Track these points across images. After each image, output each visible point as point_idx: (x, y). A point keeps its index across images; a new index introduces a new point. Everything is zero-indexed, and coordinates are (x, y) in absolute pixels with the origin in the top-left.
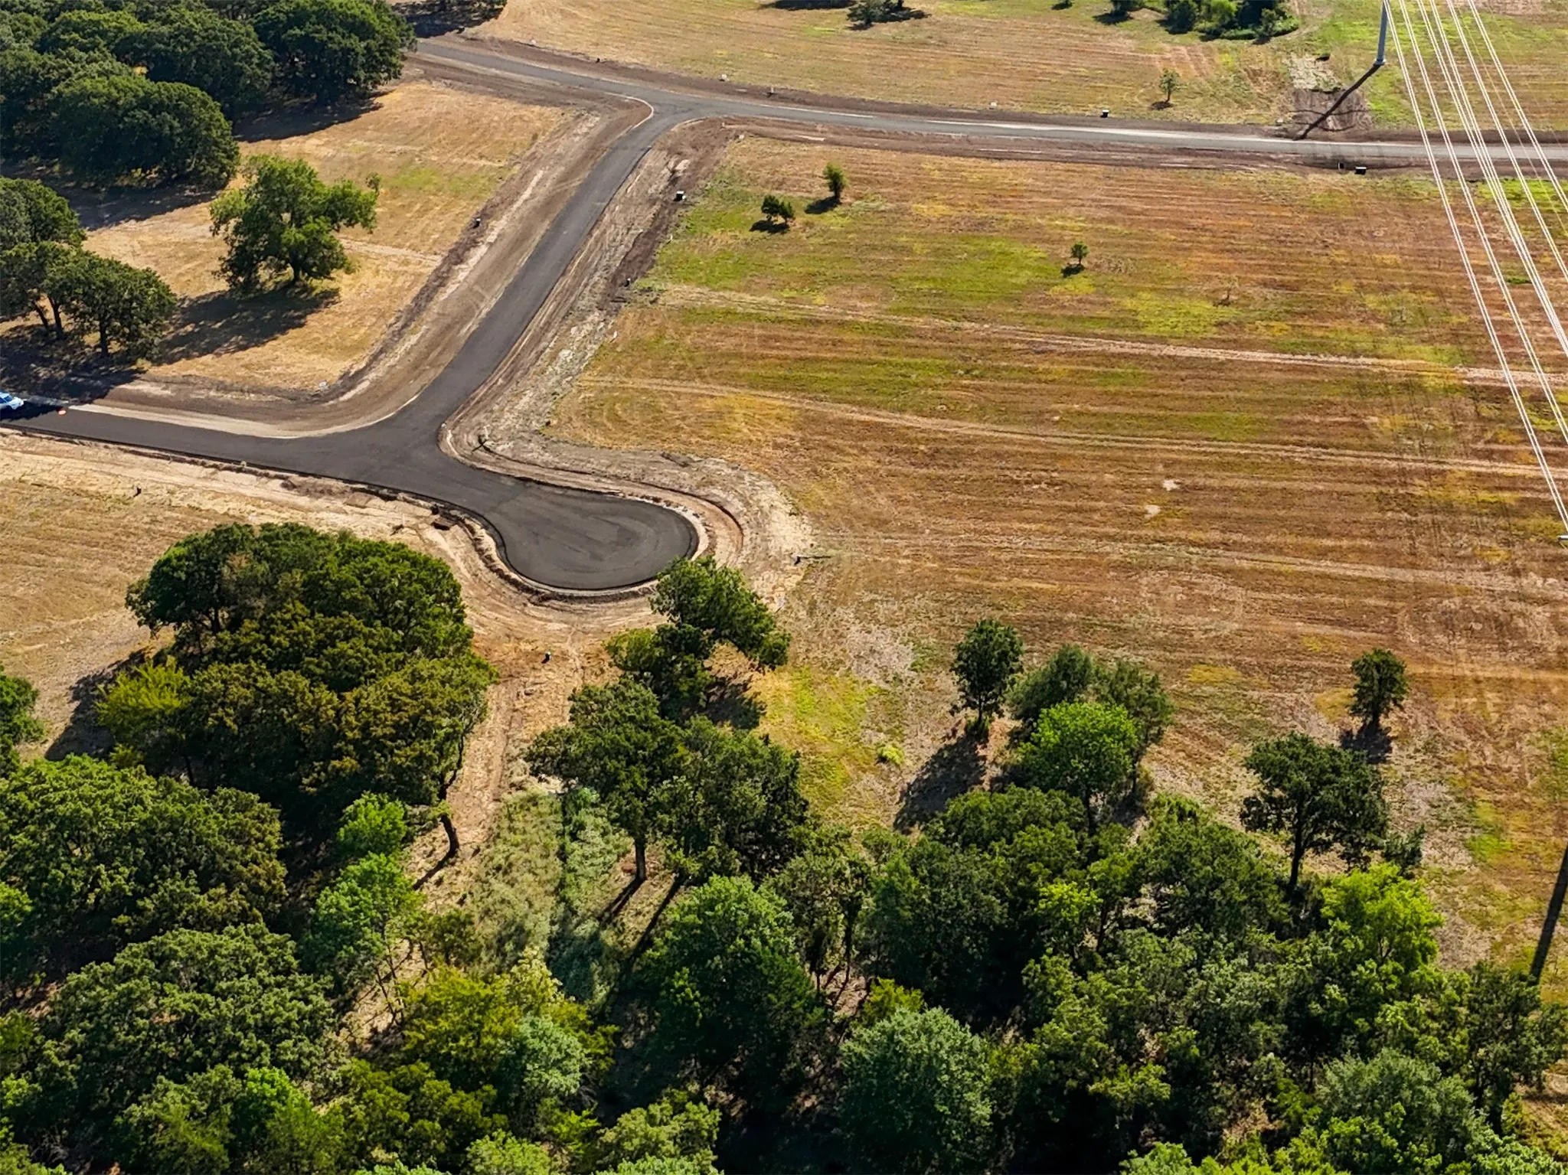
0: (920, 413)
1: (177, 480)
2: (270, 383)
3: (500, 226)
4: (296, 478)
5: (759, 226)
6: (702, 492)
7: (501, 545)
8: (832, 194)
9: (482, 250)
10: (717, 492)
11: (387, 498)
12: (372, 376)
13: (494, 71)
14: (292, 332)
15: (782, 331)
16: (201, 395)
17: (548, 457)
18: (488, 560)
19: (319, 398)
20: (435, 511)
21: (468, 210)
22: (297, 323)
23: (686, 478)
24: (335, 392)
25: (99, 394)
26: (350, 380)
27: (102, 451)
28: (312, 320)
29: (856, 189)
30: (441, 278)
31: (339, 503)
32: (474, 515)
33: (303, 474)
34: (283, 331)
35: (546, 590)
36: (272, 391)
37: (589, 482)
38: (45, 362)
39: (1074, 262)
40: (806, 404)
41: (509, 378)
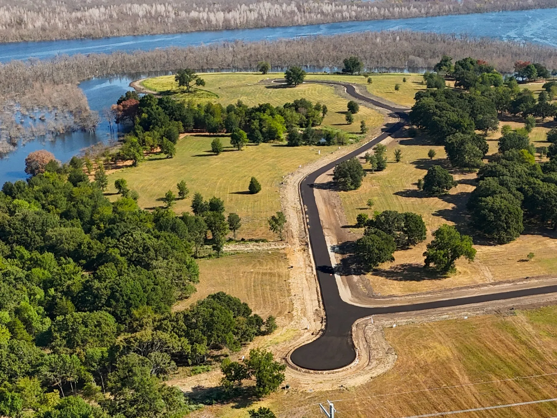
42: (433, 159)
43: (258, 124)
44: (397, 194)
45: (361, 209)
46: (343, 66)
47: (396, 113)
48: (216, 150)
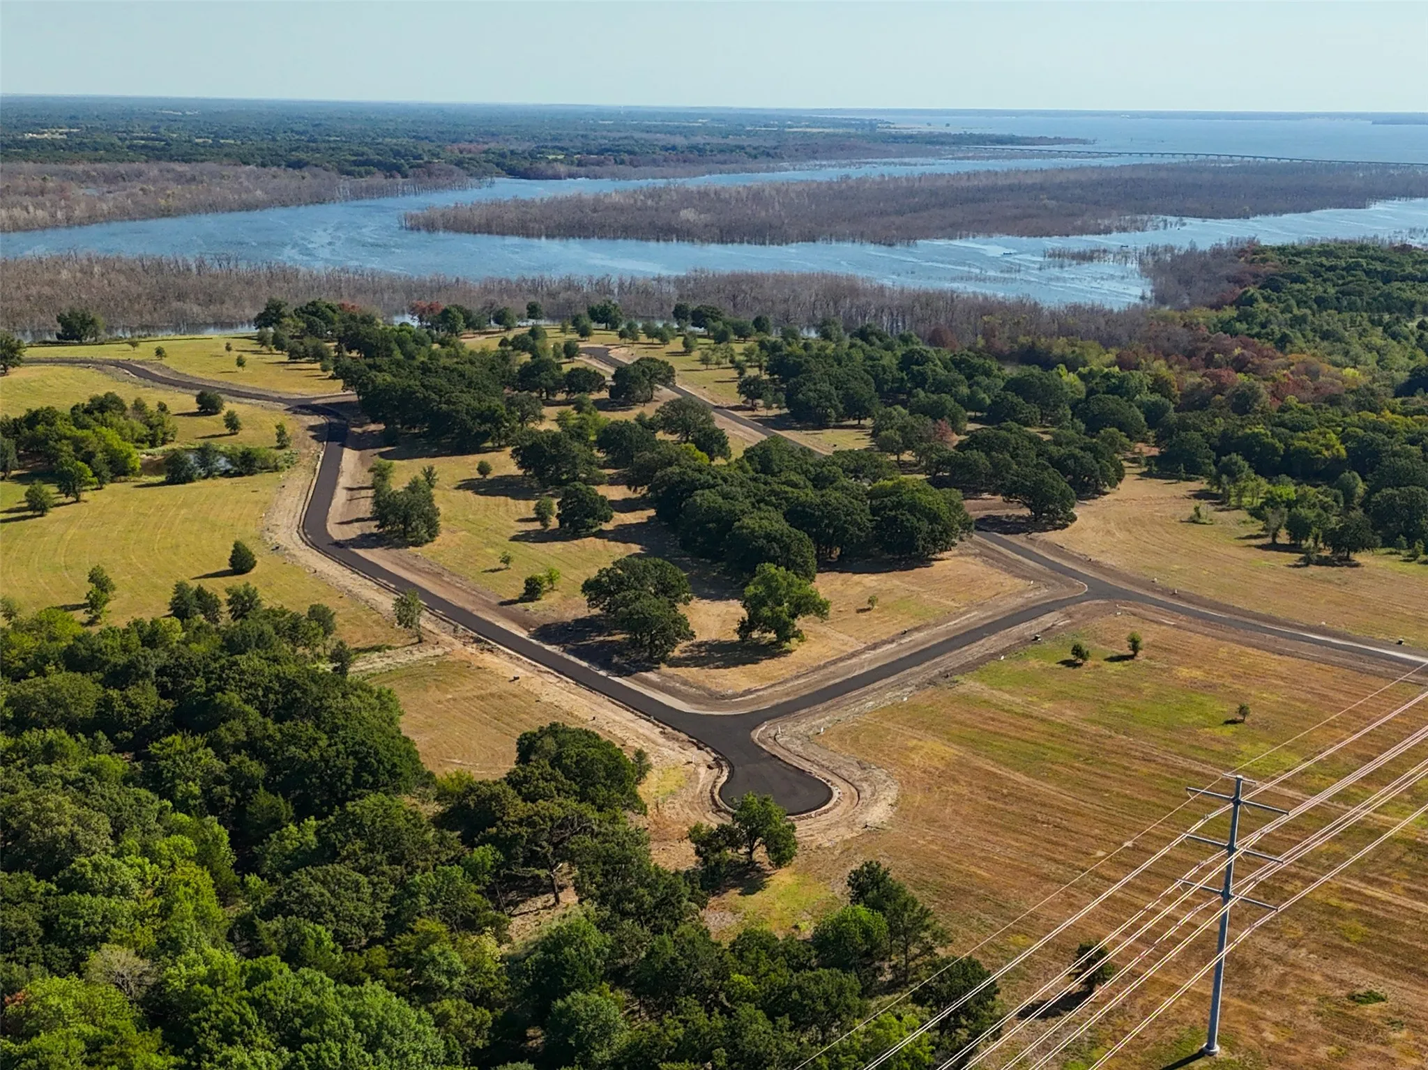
0: (1027, 774)
1: (617, 718)
2: (709, 686)
3: (917, 636)
4: (669, 730)
5: (1063, 663)
6: (857, 784)
7: (727, 782)
8: (1131, 653)
9: (894, 645)
10: (865, 785)
11: (699, 748)
12: (760, 693)
13: (1020, 557)
14: (749, 666)
15: (1004, 716)
16: (672, 684)
17: (800, 749)
18: (714, 786)
19: (724, 697)
20: (715, 759)
21: (908, 625)
22: (755, 662)
23: (858, 774)
24: (735, 696)
25: (628, 673)
26: (749, 692)
27: (601, 699)
28: (764, 663)
29: (1152, 653)
30: (853, 655)
31: (676, 745)
32: (731, 765)
33: (674, 729)
34: (744, 664)
35: (724, 806)
36: (704, 689)
37: (806, 766)
38: (621, 655)
39: (1240, 718)
40: (969, 756)
41: (825, 709)
42: (489, 477)
43: (71, 448)
44: (514, 539)
45: (492, 571)
46: (59, 328)
47: (301, 407)
48: (37, 507)
